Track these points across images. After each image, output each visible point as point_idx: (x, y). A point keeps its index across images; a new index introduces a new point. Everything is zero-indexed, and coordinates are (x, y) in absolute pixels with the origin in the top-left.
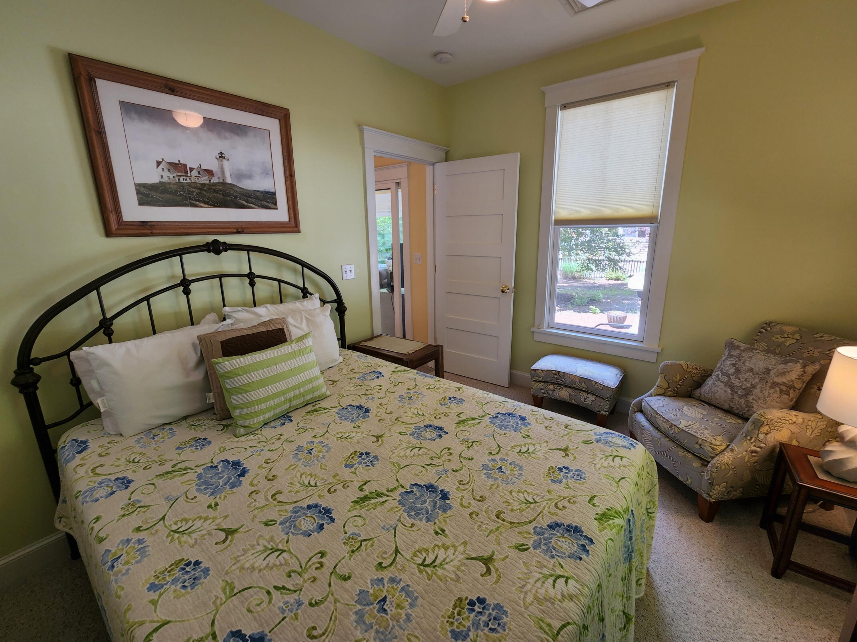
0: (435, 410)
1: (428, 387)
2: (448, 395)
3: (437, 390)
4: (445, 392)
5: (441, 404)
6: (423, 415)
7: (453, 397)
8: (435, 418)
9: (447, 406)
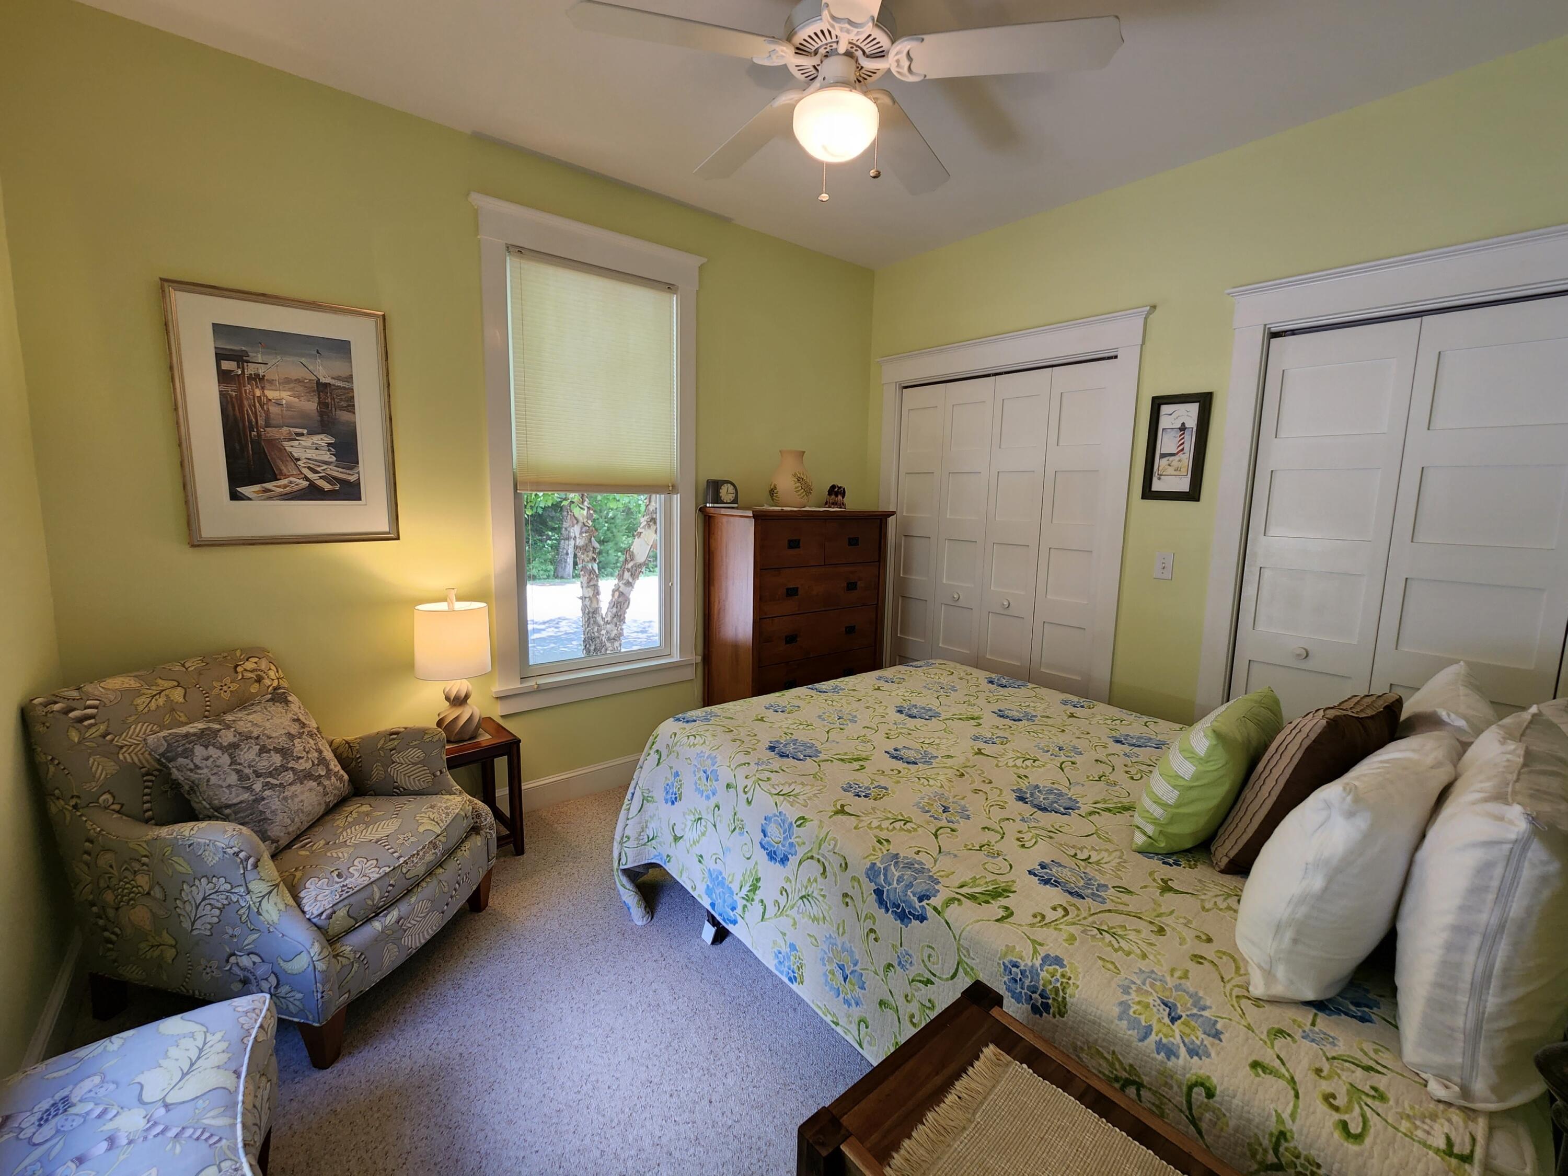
0: (898, 782)
1: (909, 825)
2: (870, 803)
3: (890, 815)
4: (873, 809)
5: (886, 789)
6: (919, 778)
7: (859, 796)
8: (900, 772)
9: (876, 784)
